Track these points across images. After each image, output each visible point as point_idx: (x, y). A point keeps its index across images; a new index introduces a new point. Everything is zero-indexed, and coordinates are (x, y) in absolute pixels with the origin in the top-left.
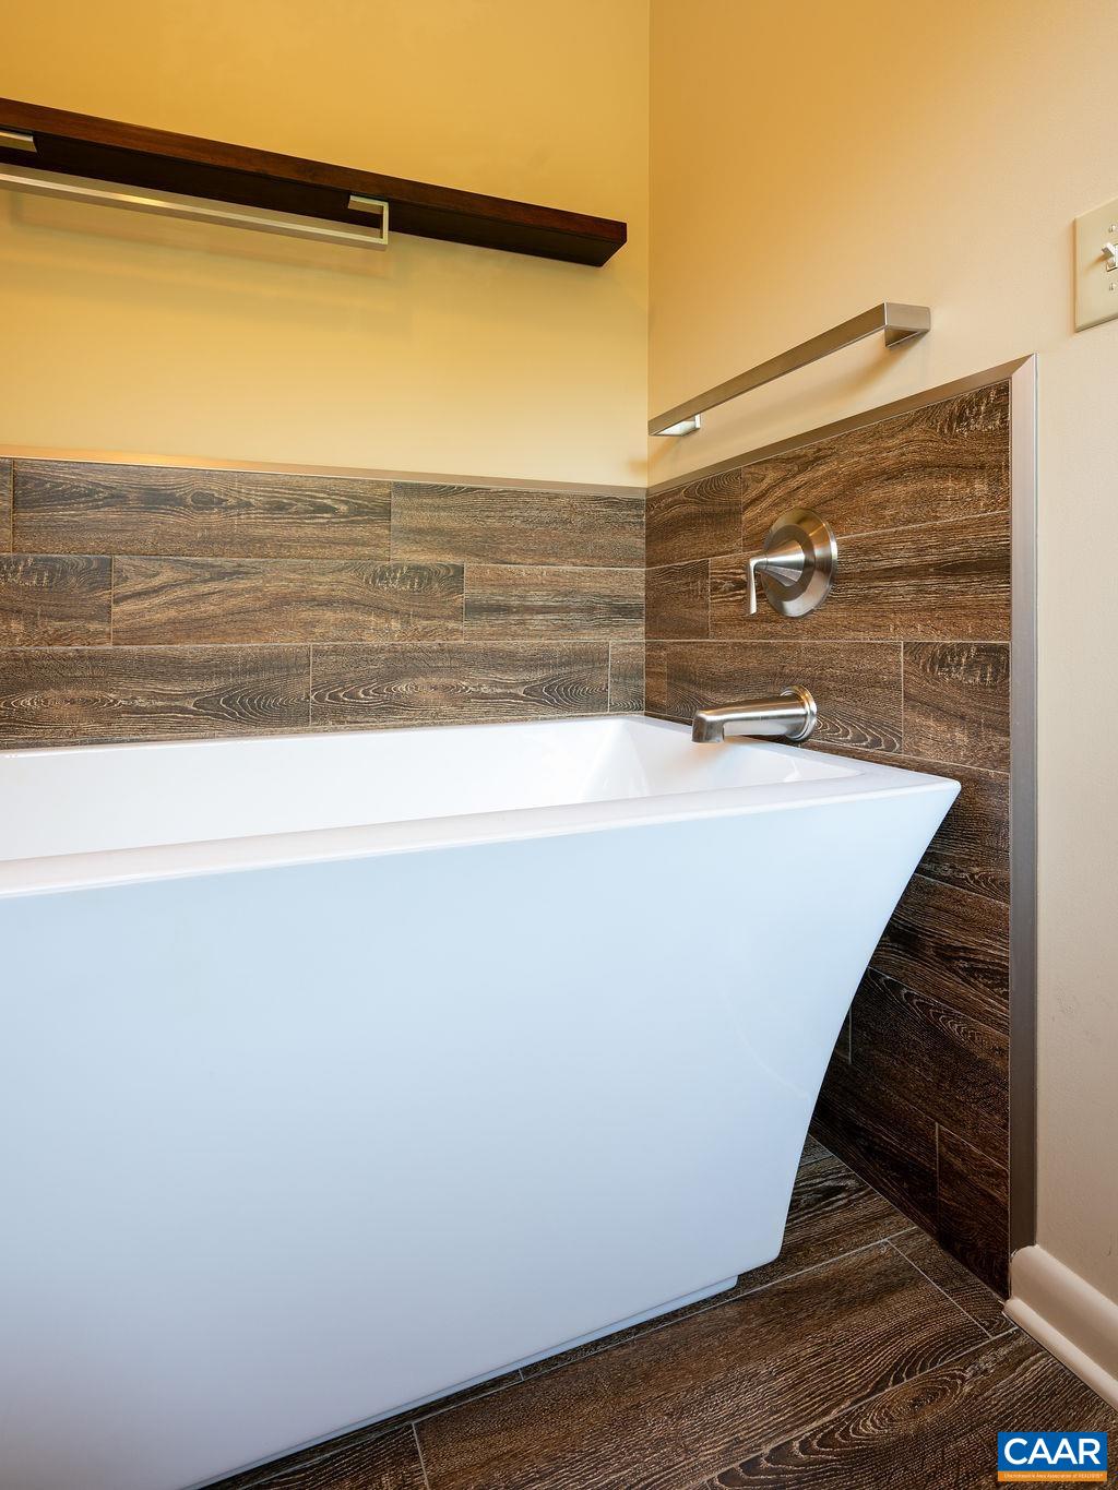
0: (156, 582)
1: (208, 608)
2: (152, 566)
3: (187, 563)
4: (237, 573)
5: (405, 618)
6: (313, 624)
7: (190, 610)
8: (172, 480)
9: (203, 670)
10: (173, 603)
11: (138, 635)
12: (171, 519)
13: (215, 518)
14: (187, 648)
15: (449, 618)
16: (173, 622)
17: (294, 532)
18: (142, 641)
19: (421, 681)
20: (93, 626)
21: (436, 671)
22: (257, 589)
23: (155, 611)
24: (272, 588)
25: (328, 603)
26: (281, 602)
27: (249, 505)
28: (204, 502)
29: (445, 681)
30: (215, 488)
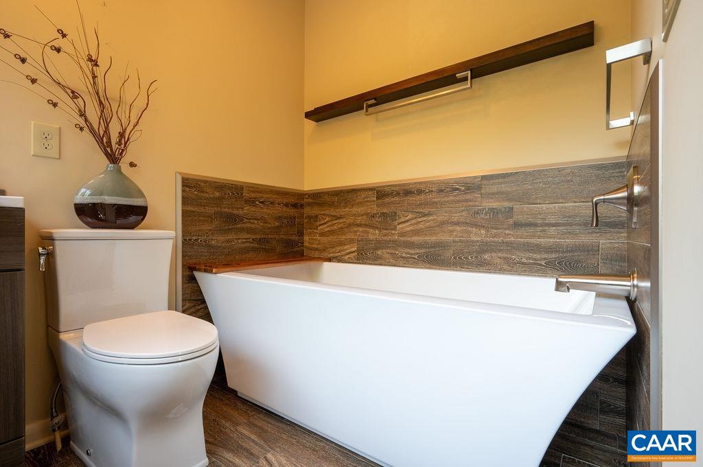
0: (407, 218)
1: (421, 226)
2: (406, 214)
3: (415, 212)
4: (429, 214)
5: (487, 229)
6: (453, 231)
7: (416, 227)
8: (411, 186)
9: (420, 246)
10: (412, 225)
11: (402, 234)
12: (411, 199)
13: (423, 197)
14: (415, 239)
15: (506, 229)
16: (412, 231)
17: (446, 199)
18: (404, 236)
19: (493, 254)
20: (393, 232)
21: (500, 251)
22: (434, 219)
23: (406, 227)
24: (439, 219)
25: (457, 224)
26: (442, 223)
27: (432, 191)
28: (420, 192)
29: (506, 255)
30: (422, 187)
